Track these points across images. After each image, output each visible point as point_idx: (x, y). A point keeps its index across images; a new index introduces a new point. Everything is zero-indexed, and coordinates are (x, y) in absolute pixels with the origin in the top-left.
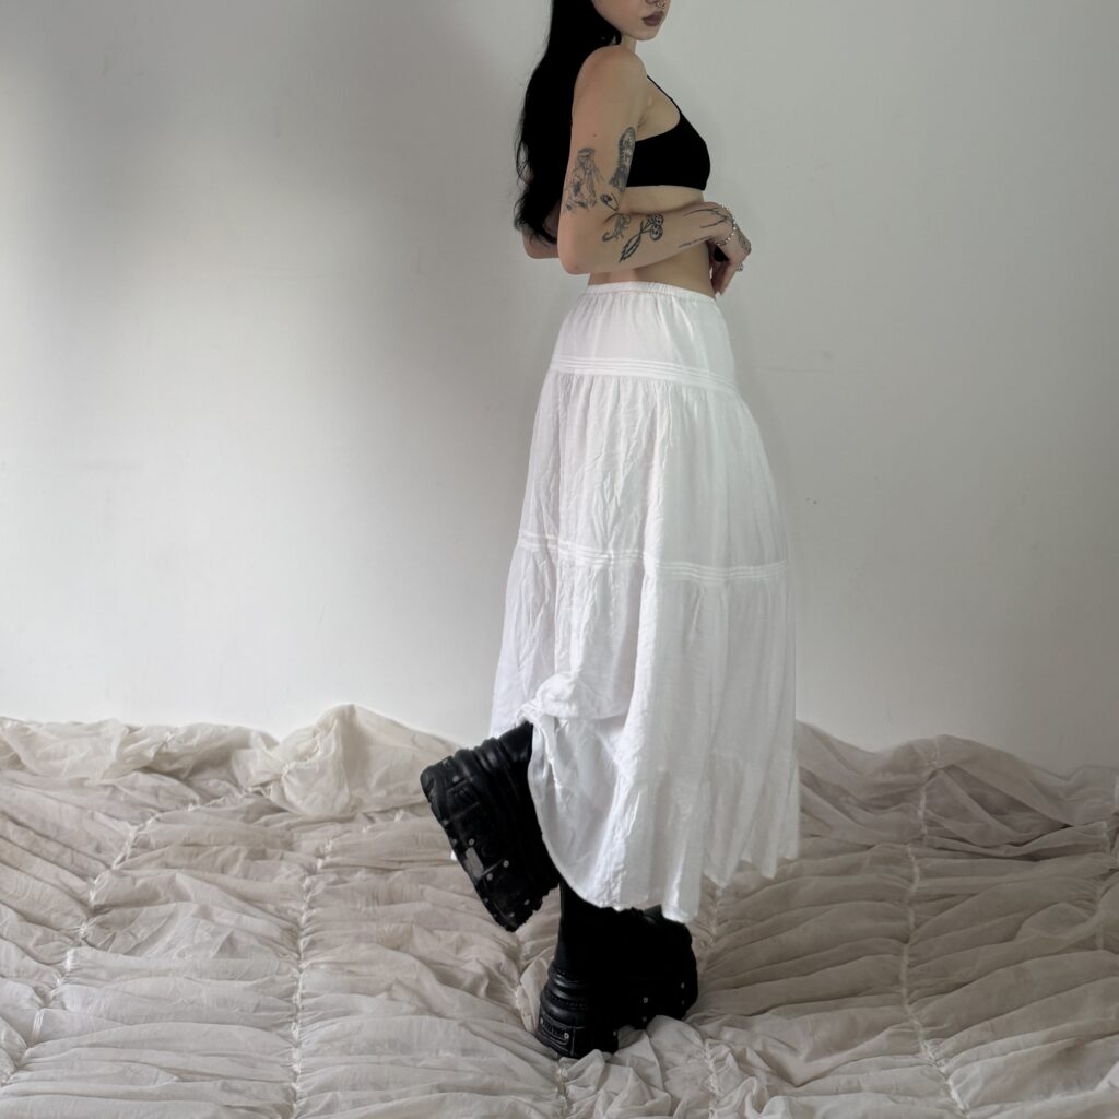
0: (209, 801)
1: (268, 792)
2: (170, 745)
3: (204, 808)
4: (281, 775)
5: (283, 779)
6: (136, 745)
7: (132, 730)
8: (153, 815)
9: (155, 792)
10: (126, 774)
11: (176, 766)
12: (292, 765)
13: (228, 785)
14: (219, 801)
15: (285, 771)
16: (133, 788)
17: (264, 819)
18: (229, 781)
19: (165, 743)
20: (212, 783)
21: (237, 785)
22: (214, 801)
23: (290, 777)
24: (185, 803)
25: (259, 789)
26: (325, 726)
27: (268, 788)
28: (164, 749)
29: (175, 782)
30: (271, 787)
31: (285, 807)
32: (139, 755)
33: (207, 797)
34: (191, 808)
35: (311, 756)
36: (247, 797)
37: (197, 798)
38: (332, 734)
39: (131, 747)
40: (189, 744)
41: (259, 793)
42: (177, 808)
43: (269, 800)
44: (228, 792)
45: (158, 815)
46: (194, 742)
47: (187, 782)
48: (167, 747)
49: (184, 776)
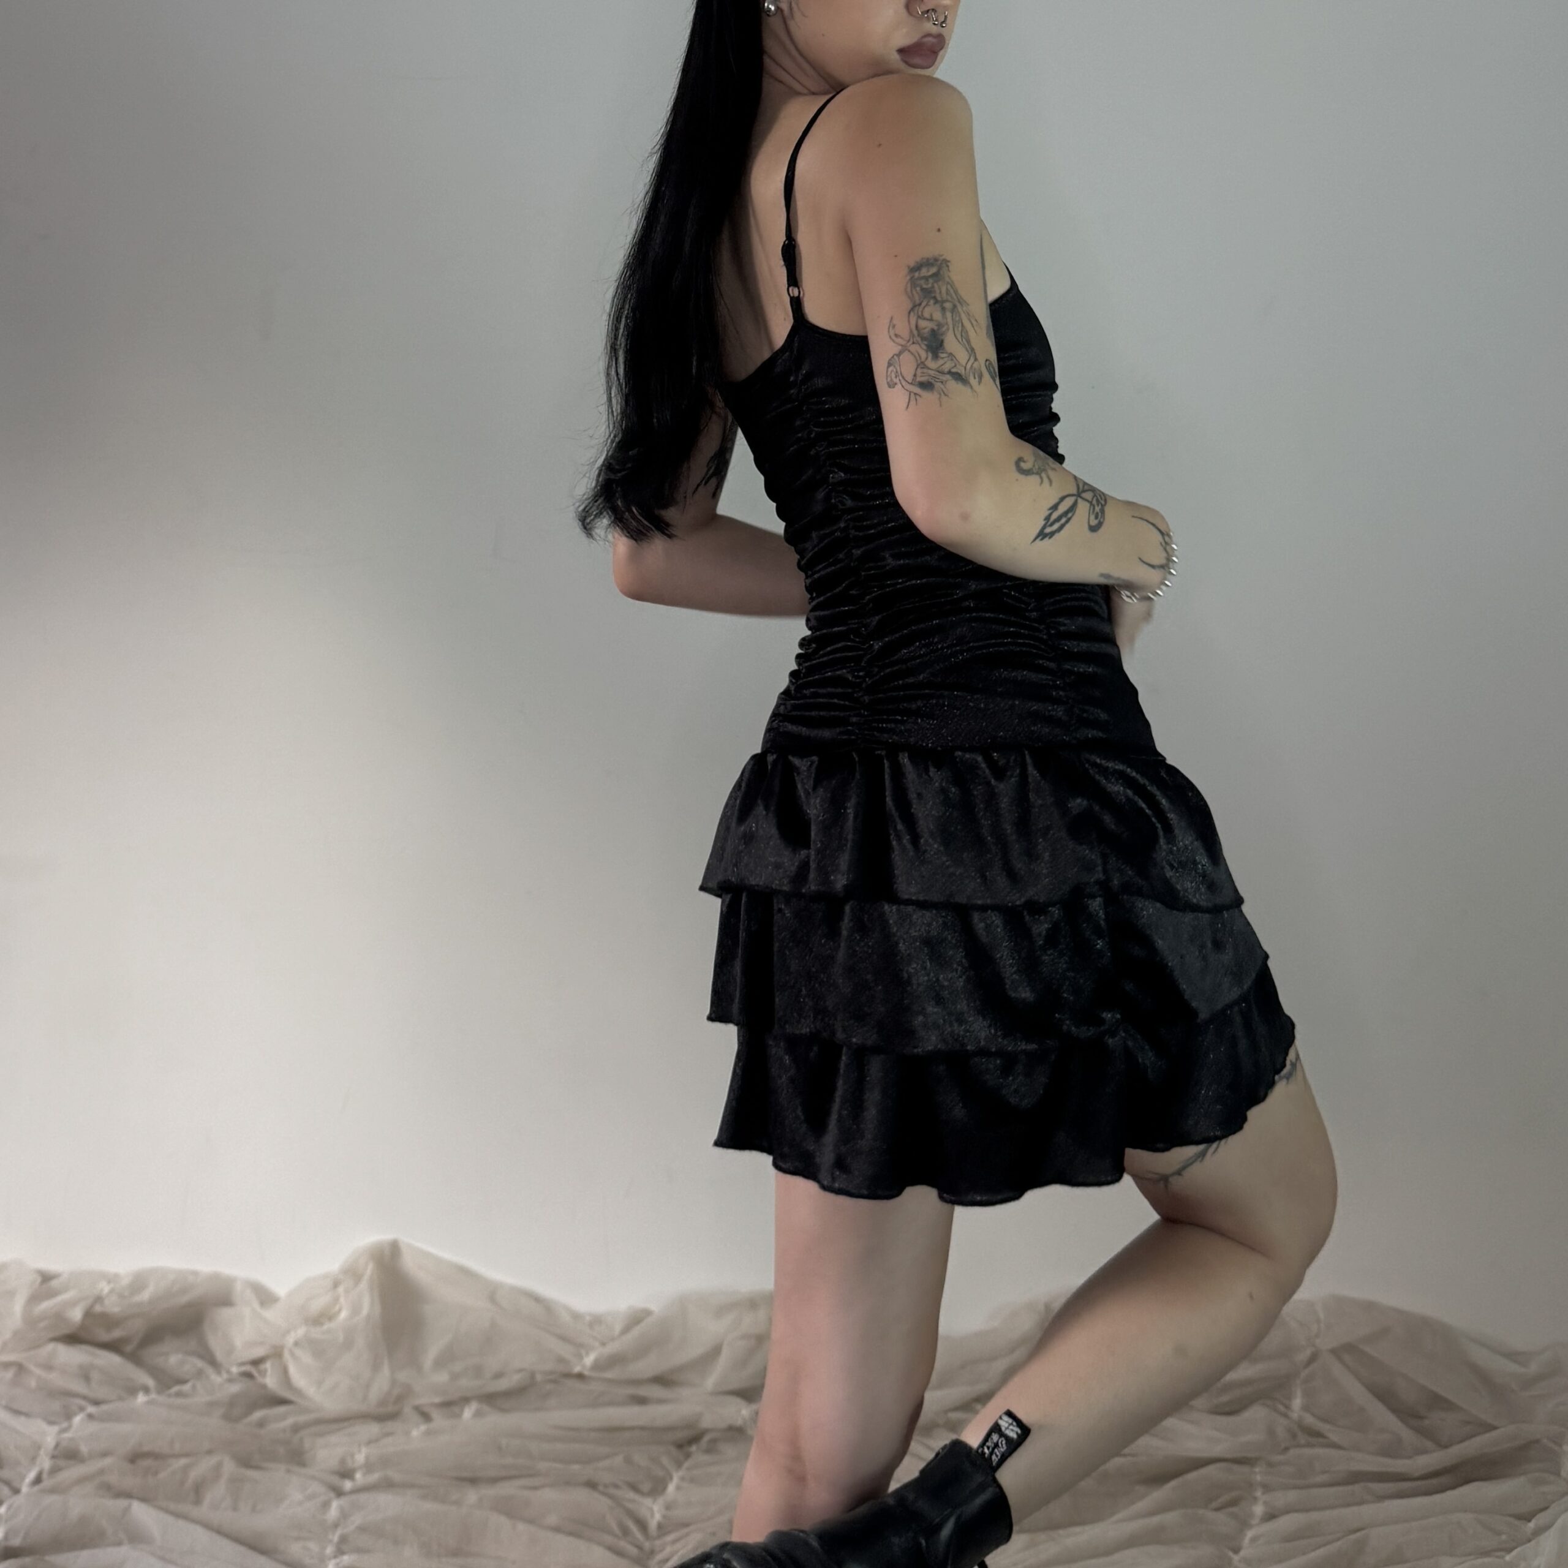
0: (169, 1388)
1: (263, 1373)
2: (107, 1302)
3: (161, 1399)
4: (282, 1347)
5: (286, 1355)
6: (55, 1300)
7: (46, 1278)
8: (82, 1409)
9: (85, 1375)
10: (38, 1347)
11: (117, 1334)
12: (301, 1332)
13: (200, 1364)
14: (186, 1388)
15: (290, 1340)
16: (49, 1367)
17: (258, 1415)
18: (201, 1357)
19: (99, 1299)
20: (173, 1360)
21: (213, 1363)
22: (177, 1388)
23: (298, 1352)
24: (132, 1390)
25: (248, 1368)
26: (352, 1273)
27: (262, 1367)
28: (98, 1308)
29: (116, 1359)
30: (268, 1365)
31: (289, 1396)
32: (59, 1317)
33: (167, 1381)
34: (141, 1398)
35: (331, 1318)
36: (230, 1380)
37: (150, 1382)
38: (363, 1286)
39: (46, 1305)
40: (138, 1298)
41: (248, 1375)
42: (121, 1399)
43: (264, 1387)
44: (200, 1373)
45: (91, 1409)
46: (145, 1296)
47: (135, 1358)
48: (102, 1304)
49: (129, 1348)
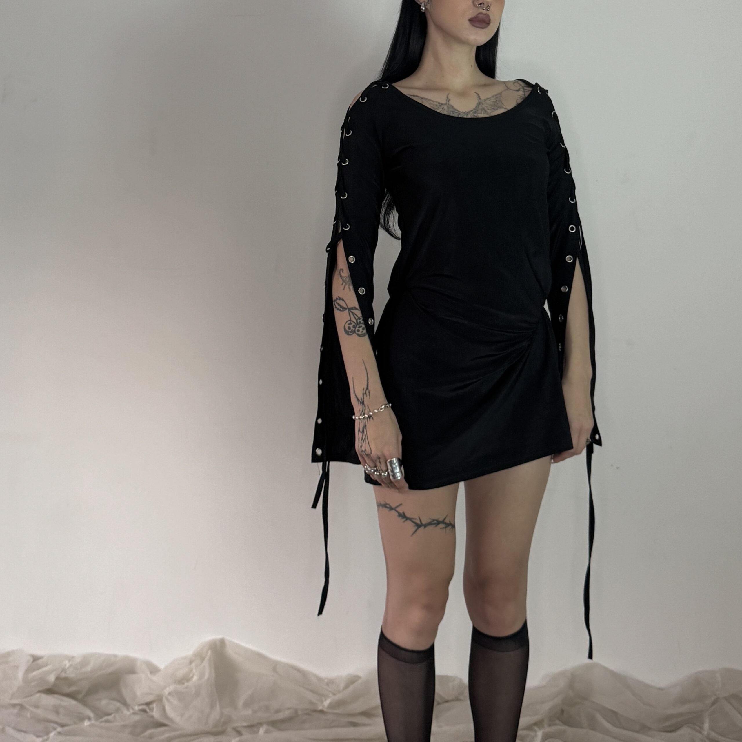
0: (101, 718)
1: (152, 710)
2: (68, 672)
3: (97, 723)
4: (162, 696)
5: (164, 699)
6: (40, 671)
7: (35, 658)
8: (55, 729)
9: (56, 710)
10: (31, 696)
11: (73, 689)
12: (172, 688)
13: (118, 705)
14: (110, 718)
15: (166, 692)
16: (37, 707)
17: (149, 732)
18: (119, 701)
19: (64, 670)
20: (104, 702)
21: (125, 704)
22: (105, 718)
23: (170, 698)
24: (82, 719)
25: (144, 707)
26: (199, 656)
27: (151, 706)
28: (63, 675)
29: (73, 702)
30: (154, 705)
31: (166, 722)
32: (41, 680)
33: (100, 714)
34: (86, 723)
35: (188, 680)
36: (134, 714)
37: (92, 715)
38: (206, 663)
39: (35, 673)
40: (84, 670)
41: (144, 711)
42: (75, 723)
43: (152, 717)
44: (118, 710)
45: (59, 729)
46: (89, 668)
47: (83, 702)
48: (65, 673)
49: (80, 697)
